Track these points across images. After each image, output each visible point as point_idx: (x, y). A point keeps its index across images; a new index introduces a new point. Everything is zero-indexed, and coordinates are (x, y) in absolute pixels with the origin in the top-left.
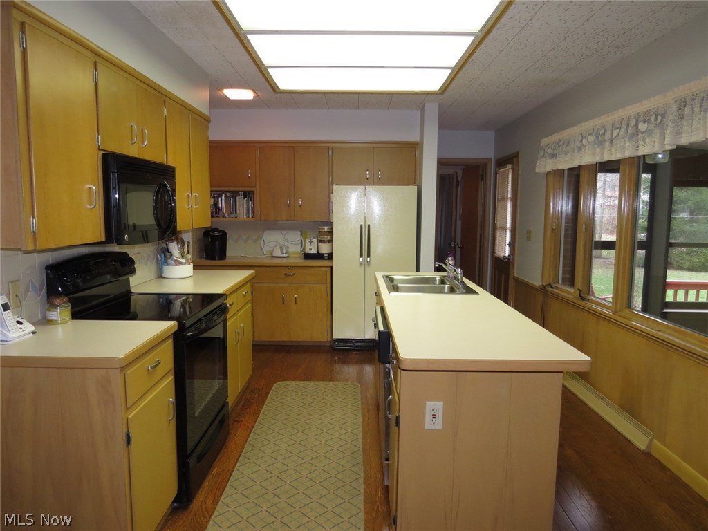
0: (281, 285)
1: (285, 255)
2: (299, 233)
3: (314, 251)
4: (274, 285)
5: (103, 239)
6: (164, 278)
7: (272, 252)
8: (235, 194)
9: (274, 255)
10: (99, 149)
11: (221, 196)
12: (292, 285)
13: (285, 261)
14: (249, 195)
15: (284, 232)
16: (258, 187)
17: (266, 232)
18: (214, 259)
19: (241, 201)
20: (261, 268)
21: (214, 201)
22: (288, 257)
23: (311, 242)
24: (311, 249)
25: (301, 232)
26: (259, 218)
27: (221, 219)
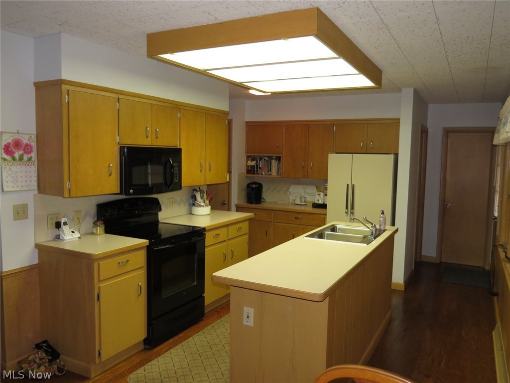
0: (293, 225)
1: (303, 203)
2: (315, 188)
3: (321, 202)
4: (287, 225)
5: (119, 192)
6: (193, 214)
7: (294, 200)
8: (271, 158)
9: (296, 203)
10: (119, 144)
11: (262, 159)
12: (300, 226)
13: (303, 208)
14: (279, 159)
15: (304, 186)
16: (284, 153)
17: (292, 186)
18: (252, 203)
19: (274, 163)
20: (279, 212)
21: (257, 162)
22: (305, 205)
23: (319, 195)
24: (318, 200)
25: (317, 187)
26: (283, 176)
27: (260, 176)
